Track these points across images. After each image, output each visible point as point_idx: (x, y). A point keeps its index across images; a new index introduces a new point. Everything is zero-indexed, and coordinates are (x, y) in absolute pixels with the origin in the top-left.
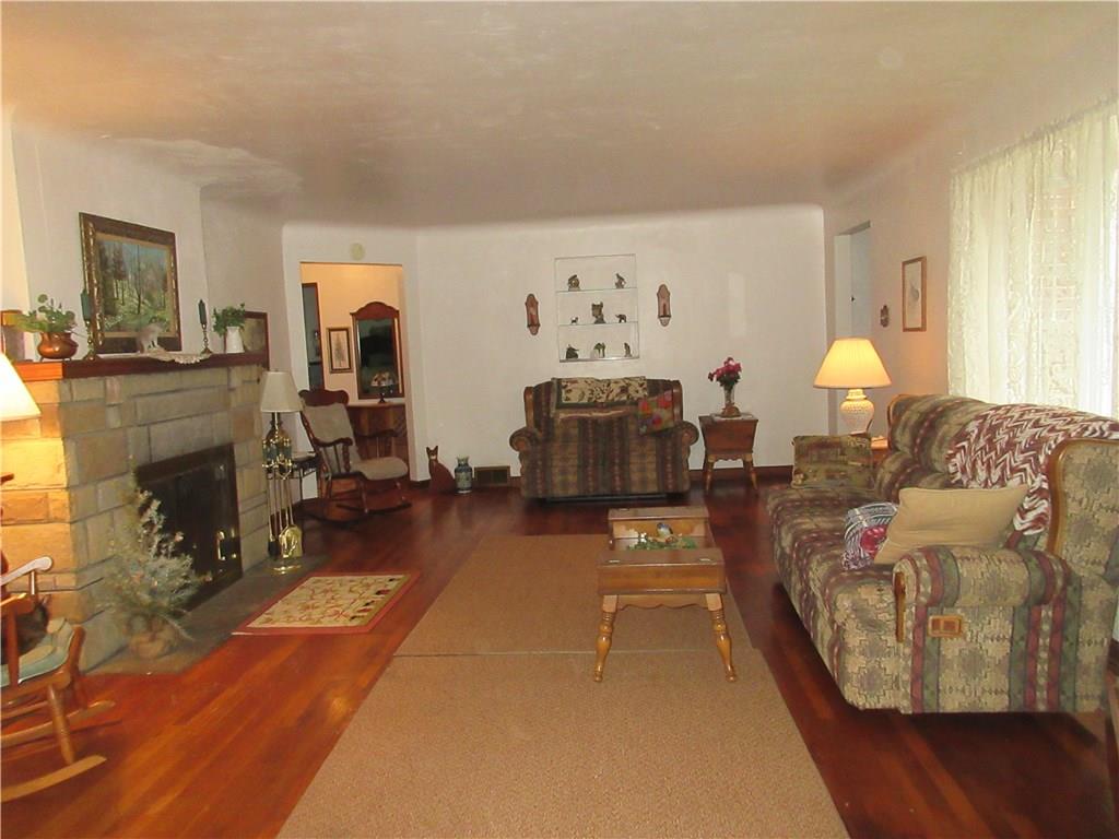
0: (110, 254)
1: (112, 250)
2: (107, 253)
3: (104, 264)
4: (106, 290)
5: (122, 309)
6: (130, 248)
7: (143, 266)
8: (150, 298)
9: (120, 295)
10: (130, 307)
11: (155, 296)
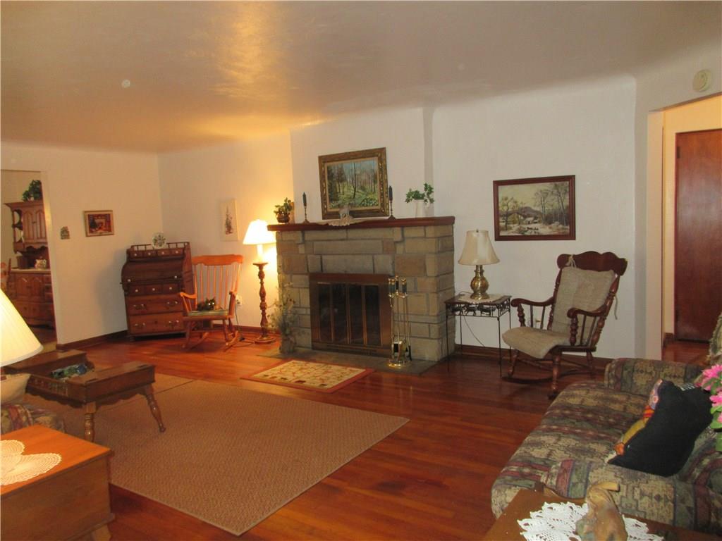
0: (335, 171)
1: (336, 168)
2: (333, 171)
3: (331, 177)
4: (332, 189)
5: (342, 197)
6: (348, 166)
7: (358, 172)
8: (363, 188)
9: (341, 191)
10: (348, 195)
11: (367, 187)
